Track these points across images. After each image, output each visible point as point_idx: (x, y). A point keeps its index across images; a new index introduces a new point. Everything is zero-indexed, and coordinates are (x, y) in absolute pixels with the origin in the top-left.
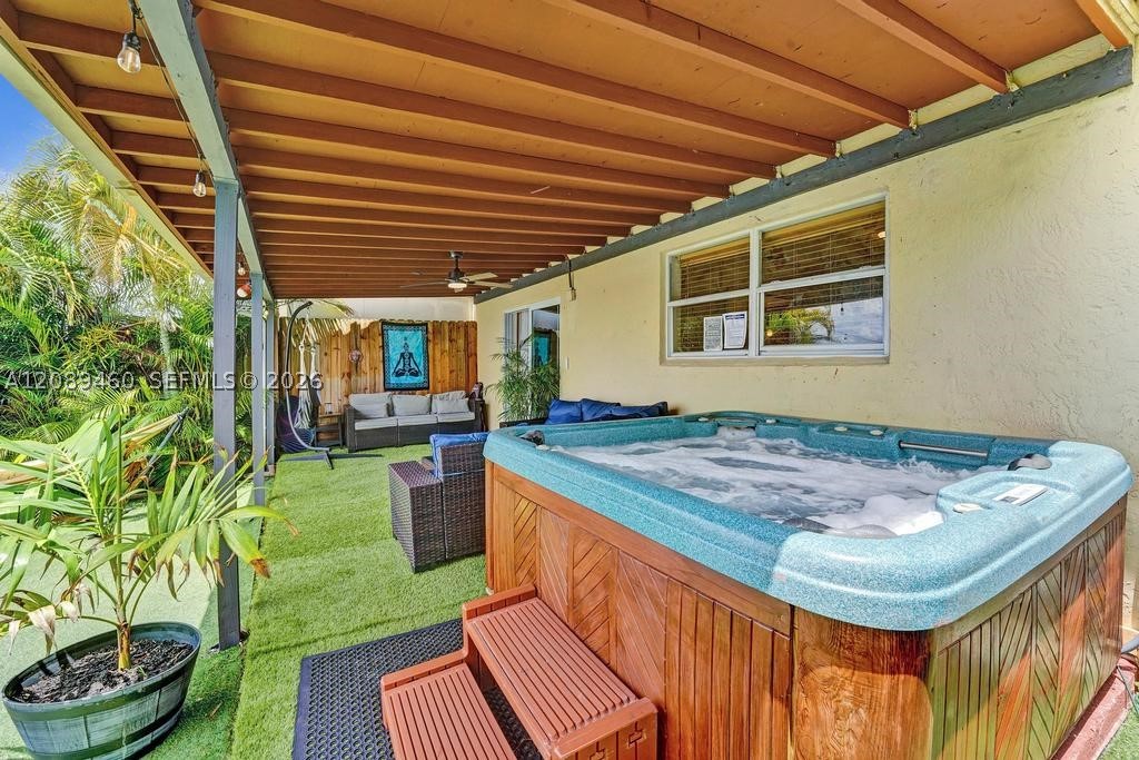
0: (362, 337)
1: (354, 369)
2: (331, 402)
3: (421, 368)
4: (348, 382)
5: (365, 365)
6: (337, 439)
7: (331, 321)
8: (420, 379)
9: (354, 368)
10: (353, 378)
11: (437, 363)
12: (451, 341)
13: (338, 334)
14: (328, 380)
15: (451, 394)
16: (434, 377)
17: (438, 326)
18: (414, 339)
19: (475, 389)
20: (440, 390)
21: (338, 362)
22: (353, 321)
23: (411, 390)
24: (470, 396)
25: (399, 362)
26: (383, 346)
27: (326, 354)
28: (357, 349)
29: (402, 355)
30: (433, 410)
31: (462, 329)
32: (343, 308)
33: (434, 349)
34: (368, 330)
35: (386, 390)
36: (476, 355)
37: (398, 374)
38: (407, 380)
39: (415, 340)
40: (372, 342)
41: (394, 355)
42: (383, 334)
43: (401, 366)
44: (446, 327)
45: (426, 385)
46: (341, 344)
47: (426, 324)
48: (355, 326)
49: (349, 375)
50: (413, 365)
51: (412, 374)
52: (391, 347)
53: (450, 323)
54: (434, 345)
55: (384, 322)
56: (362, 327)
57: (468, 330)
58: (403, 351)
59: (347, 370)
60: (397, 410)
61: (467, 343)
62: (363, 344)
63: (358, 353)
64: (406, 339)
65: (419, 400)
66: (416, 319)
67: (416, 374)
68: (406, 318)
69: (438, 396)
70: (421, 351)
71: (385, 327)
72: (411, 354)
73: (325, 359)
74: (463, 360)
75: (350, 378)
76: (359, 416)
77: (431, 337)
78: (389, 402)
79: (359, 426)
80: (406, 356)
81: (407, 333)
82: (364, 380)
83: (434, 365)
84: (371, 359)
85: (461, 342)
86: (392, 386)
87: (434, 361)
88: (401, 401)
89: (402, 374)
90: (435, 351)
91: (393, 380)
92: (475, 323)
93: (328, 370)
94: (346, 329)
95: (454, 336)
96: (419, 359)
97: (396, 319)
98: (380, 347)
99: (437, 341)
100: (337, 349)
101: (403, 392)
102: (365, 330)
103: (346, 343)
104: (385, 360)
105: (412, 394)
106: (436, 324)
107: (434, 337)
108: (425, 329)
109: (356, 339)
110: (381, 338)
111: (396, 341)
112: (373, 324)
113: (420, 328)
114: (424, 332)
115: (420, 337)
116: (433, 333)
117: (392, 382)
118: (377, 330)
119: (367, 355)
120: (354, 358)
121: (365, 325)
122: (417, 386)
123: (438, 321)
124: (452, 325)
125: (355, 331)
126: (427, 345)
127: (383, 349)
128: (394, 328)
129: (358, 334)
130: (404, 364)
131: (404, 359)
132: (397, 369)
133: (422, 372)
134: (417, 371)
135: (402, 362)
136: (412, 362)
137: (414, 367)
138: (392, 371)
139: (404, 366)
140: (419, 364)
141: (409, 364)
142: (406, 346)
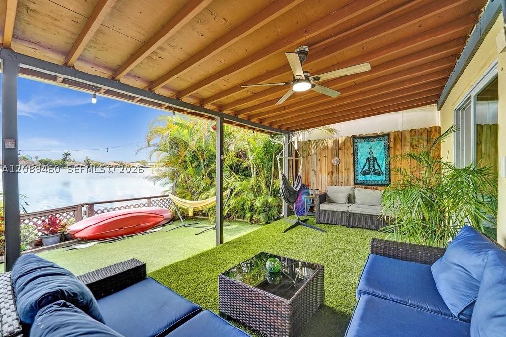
0: (340, 149)
3: (383, 169)
4: (331, 178)
5: (342, 167)
7: (322, 141)
8: (382, 178)
9: (334, 170)
10: (334, 175)
11: (398, 164)
12: (412, 146)
13: (326, 148)
14: (320, 175)
16: (395, 176)
17: (399, 134)
18: (378, 147)
21: (326, 165)
22: (334, 139)
23: (375, 185)
25: (365, 165)
26: (354, 154)
27: (319, 160)
28: (337, 157)
29: (368, 159)
31: (425, 135)
32: (329, 130)
34: (344, 143)
35: (353, 184)
37: (364, 173)
38: (371, 178)
39: (378, 149)
40: (346, 151)
41: (362, 160)
42: (354, 146)
43: (366, 168)
44: (408, 135)
45: (387, 182)
46: (327, 153)
47: (388, 135)
48: (336, 142)
49: (332, 173)
50: (376, 167)
51: (375, 174)
52: (359, 154)
53: (411, 131)
54: (395, 150)
55: (354, 137)
56: (340, 142)
57: (431, 135)
58: (368, 156)
59: (331, 170)
62: (341, 152)
63: (337, 159)
64: (371, 147)
66: (379, 132)
67: (379, 174)
68: (371, 132)
70: (383, 155)
71: (356, 140)
72: (375, 159)
73: (319, 163)
75: (332, 175)
76: (328, 200)
77: (392, 144)
78: (351, 193)
79: (323, 207)
80: (371, 160)
81: (372, 143)
82: (342, 176)
83: (395, 167)
84: (346, 163)
85: (423, 147)
86: (359, 182)
88: (361, 194)
89: (368, 174)
90: (396, 155)
91: (361, 177)
92: (440, 127)
93: (321, 170)
94: (330, 143)
95: (416, 141)
96: (382, 162)
97: (364, 133)
98: (351, 155)
99: (398, 147)
100: (326, 157)
101: (369, 187)
102: (342, 143)
103: (330, 153)
104: (355, 163)
105: (376, 189)
106: (396, 133)
107: (395, 144)
108: (387, 138)
109: (336, 150)
110: (352, 148)
111: (364, 149)
112: (347, 139)
113: (383, 138)
114: (386, 141)
115: (383, 145)
116: (395, 141)
117: (360, 179)
118: (350, 143)
119: (344, 160)
120: (335, 162)
121: (342, 140)
122: (380, 183)
123: (398, 131)
124: (413, 132)
125: (336, 145)
126: (389, 151)
127: (354, 156)
128: (362, 140)
129: (338, 147)
130: (369, 166)
131: (369, 162)
132: (364, 169)
133: (384, 172)
134: (379, 172)
135: (367, 164)
136: (376, 165)
137: (378, 168)
138: (360, 171)
139: (369, 168)
140: (382, 166)
141: (374, 166)
142: (371, 153)
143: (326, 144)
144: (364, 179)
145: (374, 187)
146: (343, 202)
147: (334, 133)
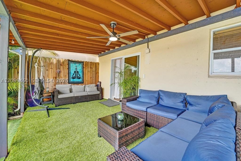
0: (61, 65)
1: (57, 76)
2: (49, 87)
3: (81, 76)
5: (62, 74)
6: (51, 101)
7: (49, 59)
8: (80, 80)
11: (86, 75)
12: (91, 68)
13: (52, 63)
15: (91, 85)
16: (85, 79)
17: (87, 63)
19: (99, 84)
20: (87, 84)
21: (52, 73)
23: (78, 83)
24: (97, 86)
26: (68, 68)
27: (47, 70)
28: (59, 69)
29: (75, 72)
30: (86, 90)
31: (94, 65)
32: (54, 54)
33: (85, 70)
34: (63, 62)
35: (69, 83)
36: (99, 73)
37: (73, 78)
38: (76, 80)
39: (79, 67)
40: (64, 67)
41: (72, 72)
42: (68, 64)
43: (74, 76)
44: (90, 64)
45: (82, 82)
47: (83, 62)
48: (58, 61)
49: (56, 78)
50: (78, 75)
52: (71, 69)
53: (91, 62)
54: (85, 69)
55: (69, 60)
56: (61, 61)
57: (96, 65)
58: (75, 70)
59: (55, 76)
60: (73, 91)
61: (96, 69)
62: (61, 67)
63: (59, 70)
64: (76, 66)
65: (81, 87)
66: (80, 60)
67: (79, 78)
68: (77, 60)
69: (87, 86)
70: (81, 71)
71: (69, 62)
72: (78, 72)
73: (47, 72)
74: (94, 74)
75: (56, 79)
76: (59, 93)
77: (84, 66)
78: (70, 87)
79: (60, 96)
80: (76, 72)
81: (77, 65)
83: (85, 75)
84: (64, 73)
85: (94, 69)
86: (71, 82)
87: (85, 74)
88: (74, 87)
89: (75, 78)
90: (86, 71)
91: (72, 80)
92: (99, 63)
93: (48, 76)
94: (55, 61)
95: (92, 67)
96: (81, 74)
97: (73, 60)
98: (67, 69)
99: (86, 68)
100: (52, 68)
101: (75, 84)
102: (62, 62)
103: (55, 67)
104: (69, 73)
105: (78, 85)
106: (86, 62)
107: (86, 67)
108: (83, 64)
109: (59, 65)
110: (68, 65)
111: (73, 67)
112: (65, 60)
113: (81, 63)
114: (82, 65)
115: (81, 66)
116: (85, 65)
117: (71, 81)
118: (66, 63)
119: (63, 71)
120: (58, 72)
121: (62, 60)
122: (80, 82)
123: (87, 62)
124: (91, 63)
125: (59, 62)
126: (83, 69)
127: (68, 69)
128: (72, 63)
129: (59, 64)
130: (75, 75)
131: (76, 73)
132: (73, 76)
133: (81, 78)
134: (80, 78)
135: (75, 74)
136: (78, 74)
137: (79, 76)
138: (71, 77)
139: (75, 76)
140: (81, 75)
141: (77, 75)
142: (76, 69)
143: (52, 61)
144: (73, 81)
145: (77, 84)
146: (68, 92)
147: (56, 56)
